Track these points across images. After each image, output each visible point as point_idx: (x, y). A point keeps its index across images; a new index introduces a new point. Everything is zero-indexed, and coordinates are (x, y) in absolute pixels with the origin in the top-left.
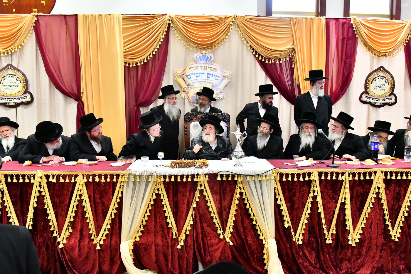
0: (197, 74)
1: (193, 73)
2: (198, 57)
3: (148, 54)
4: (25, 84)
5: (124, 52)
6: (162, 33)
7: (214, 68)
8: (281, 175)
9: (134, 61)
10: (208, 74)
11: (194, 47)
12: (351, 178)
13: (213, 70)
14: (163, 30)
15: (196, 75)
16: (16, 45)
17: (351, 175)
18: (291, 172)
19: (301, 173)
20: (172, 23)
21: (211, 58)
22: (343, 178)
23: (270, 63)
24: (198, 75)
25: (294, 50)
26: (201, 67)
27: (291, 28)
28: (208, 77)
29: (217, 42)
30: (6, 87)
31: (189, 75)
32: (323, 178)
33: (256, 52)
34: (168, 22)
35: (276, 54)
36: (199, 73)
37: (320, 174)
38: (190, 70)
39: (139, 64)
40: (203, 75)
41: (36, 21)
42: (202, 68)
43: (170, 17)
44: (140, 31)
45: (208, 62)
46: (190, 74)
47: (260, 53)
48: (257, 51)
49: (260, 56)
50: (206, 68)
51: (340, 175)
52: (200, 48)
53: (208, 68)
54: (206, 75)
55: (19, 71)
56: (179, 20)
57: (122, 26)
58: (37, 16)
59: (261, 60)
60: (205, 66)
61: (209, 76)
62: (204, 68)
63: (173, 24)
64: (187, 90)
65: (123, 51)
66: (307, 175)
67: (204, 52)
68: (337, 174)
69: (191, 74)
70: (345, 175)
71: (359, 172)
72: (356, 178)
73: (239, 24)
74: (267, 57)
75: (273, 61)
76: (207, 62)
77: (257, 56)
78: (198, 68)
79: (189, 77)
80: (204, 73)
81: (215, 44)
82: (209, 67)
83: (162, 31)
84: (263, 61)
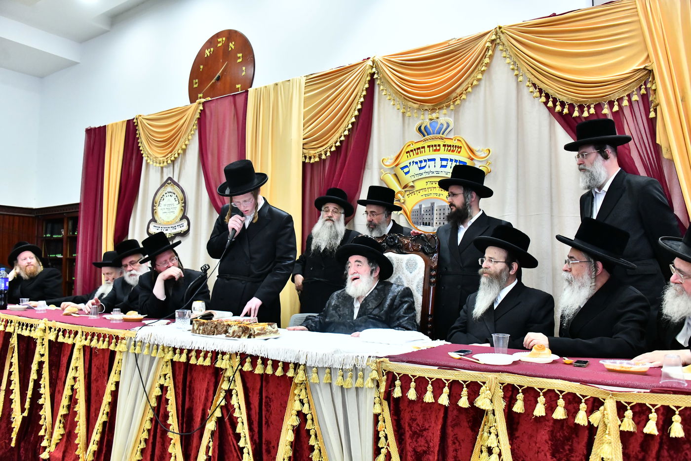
0: (421, 162)
1: (413, 162)
2: (422, 128)
3: (338, 135)
4: (183, 205)
5: (303, 139)
6: (359, 94)
7: (456, 146)
8: (391, 378)
9: (316, 152)
10: (442, 160)
11: (413, 109)
12: (628, 425)
13: (453, 151)
14: (361, 88)
15: (419, 164)
16: (177, 148)
17: (629, 413)
18: (418, 374)
19: (447, 380)
20: (376, 72)
21: (448, 126)
22: (595, 418)
23: (586, 114)
24: (423, 164)
25: (651, 72)
26: (429, 146)
27: (639, 21)
28: (442, 166)
29: (458, 91)
30: (164, 211)
31: (406, 166)
32: (519, 407)
33: (547, 96)
34: (370, 71)
35: (599, 92)
36: (425, 161)
37: (510, 392)
38: (409, 156)
39: (324, 157)
40: (434, 162)
41: (201, 110)
42: (431, 148)
43: (373, 62)
44: (328, 97)
45: (443, 134)
46: (409, 165)
47: (558, 97)
48: (551, 92)
49: (558, 103)
50: (438, 148)
51: (583, 406)
52: (426, 108)
53: (442, 148)
54: (438, 162)
55: (178, 186)
56: (388, 63)
57: (303, 96)
58: (204, 104)
59: (561, 113)
60: (437, 144)
61: (444, 163)
62: (435, 148)
63: (378, 73)
64: (402, 198)
65: (302, 137)
66: (465, 389)
67: (434, 115)
68: (573, 401)
69: (410, 163)
70: (602, 408)
71: (666, 404)
72: (651, 428)
73: (506, 44)
74: (577, 101)
75: (592, 111)
76: (441, 135)
77: (550, 104)
78: (423, 149)
79: (406, 170)
80: (434, 160)
81: (454, 95)
82: (444, 146)
83: (361, 90)
84: (566, 114)
